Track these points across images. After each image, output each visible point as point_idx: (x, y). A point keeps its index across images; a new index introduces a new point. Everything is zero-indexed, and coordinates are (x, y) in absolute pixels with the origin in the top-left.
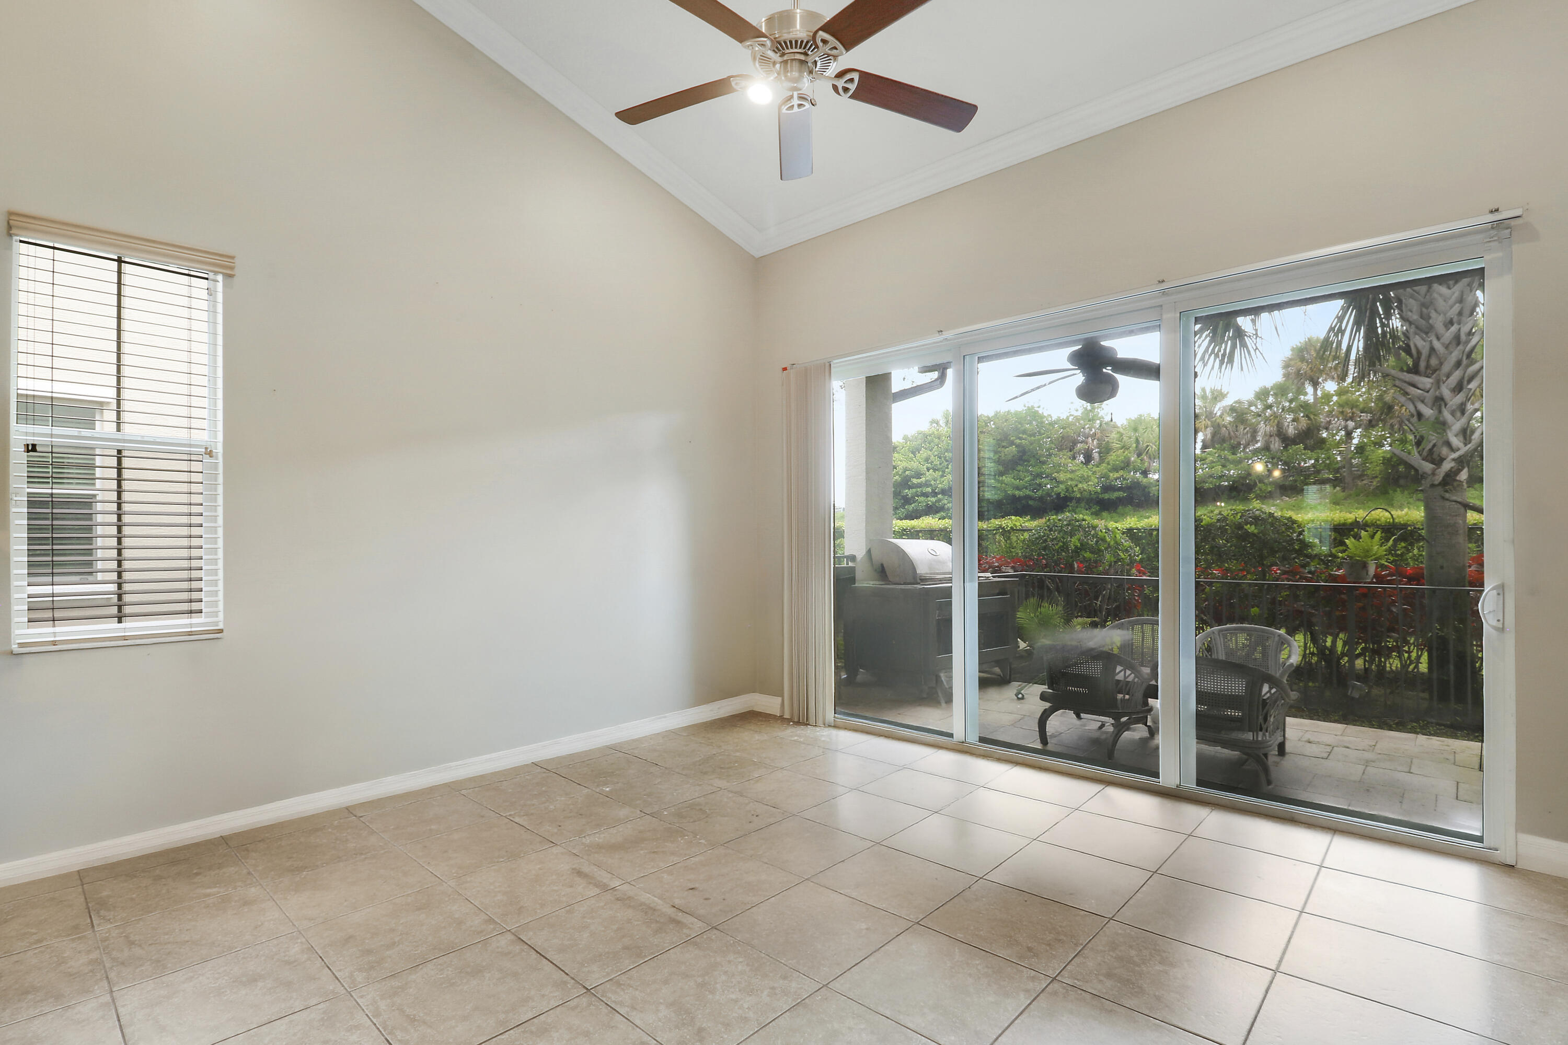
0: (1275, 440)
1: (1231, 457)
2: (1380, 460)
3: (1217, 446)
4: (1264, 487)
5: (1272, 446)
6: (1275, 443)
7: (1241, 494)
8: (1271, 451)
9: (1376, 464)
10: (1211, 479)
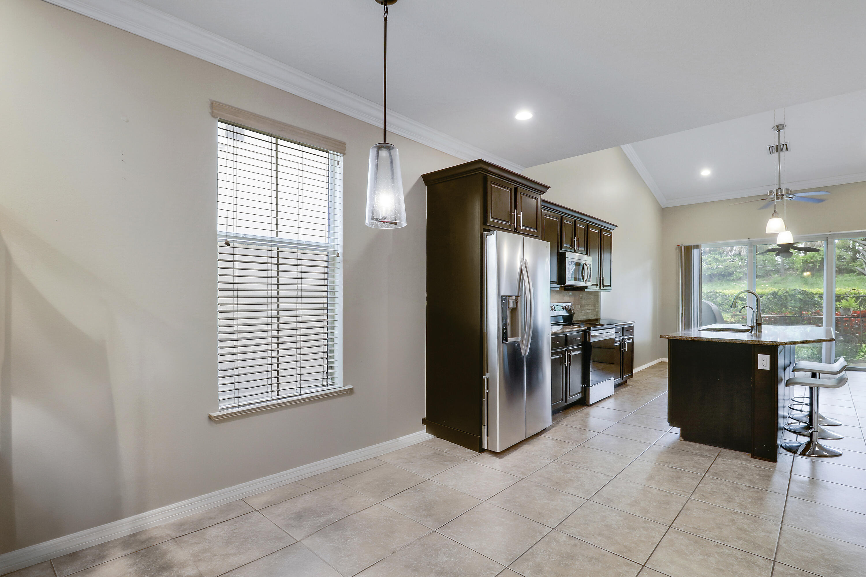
0: (743, 250)
1: (720, 259)
2: (801, 261)
3: (712, 253)
4: (738, 274)
5: (742, 253)
6: (743, 252)
7: (725, 278)
8: (741, 256)
9: (798, 263)
10: (710, 270)
